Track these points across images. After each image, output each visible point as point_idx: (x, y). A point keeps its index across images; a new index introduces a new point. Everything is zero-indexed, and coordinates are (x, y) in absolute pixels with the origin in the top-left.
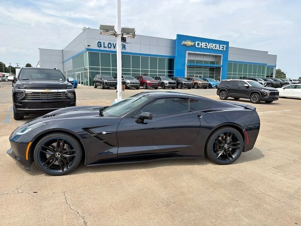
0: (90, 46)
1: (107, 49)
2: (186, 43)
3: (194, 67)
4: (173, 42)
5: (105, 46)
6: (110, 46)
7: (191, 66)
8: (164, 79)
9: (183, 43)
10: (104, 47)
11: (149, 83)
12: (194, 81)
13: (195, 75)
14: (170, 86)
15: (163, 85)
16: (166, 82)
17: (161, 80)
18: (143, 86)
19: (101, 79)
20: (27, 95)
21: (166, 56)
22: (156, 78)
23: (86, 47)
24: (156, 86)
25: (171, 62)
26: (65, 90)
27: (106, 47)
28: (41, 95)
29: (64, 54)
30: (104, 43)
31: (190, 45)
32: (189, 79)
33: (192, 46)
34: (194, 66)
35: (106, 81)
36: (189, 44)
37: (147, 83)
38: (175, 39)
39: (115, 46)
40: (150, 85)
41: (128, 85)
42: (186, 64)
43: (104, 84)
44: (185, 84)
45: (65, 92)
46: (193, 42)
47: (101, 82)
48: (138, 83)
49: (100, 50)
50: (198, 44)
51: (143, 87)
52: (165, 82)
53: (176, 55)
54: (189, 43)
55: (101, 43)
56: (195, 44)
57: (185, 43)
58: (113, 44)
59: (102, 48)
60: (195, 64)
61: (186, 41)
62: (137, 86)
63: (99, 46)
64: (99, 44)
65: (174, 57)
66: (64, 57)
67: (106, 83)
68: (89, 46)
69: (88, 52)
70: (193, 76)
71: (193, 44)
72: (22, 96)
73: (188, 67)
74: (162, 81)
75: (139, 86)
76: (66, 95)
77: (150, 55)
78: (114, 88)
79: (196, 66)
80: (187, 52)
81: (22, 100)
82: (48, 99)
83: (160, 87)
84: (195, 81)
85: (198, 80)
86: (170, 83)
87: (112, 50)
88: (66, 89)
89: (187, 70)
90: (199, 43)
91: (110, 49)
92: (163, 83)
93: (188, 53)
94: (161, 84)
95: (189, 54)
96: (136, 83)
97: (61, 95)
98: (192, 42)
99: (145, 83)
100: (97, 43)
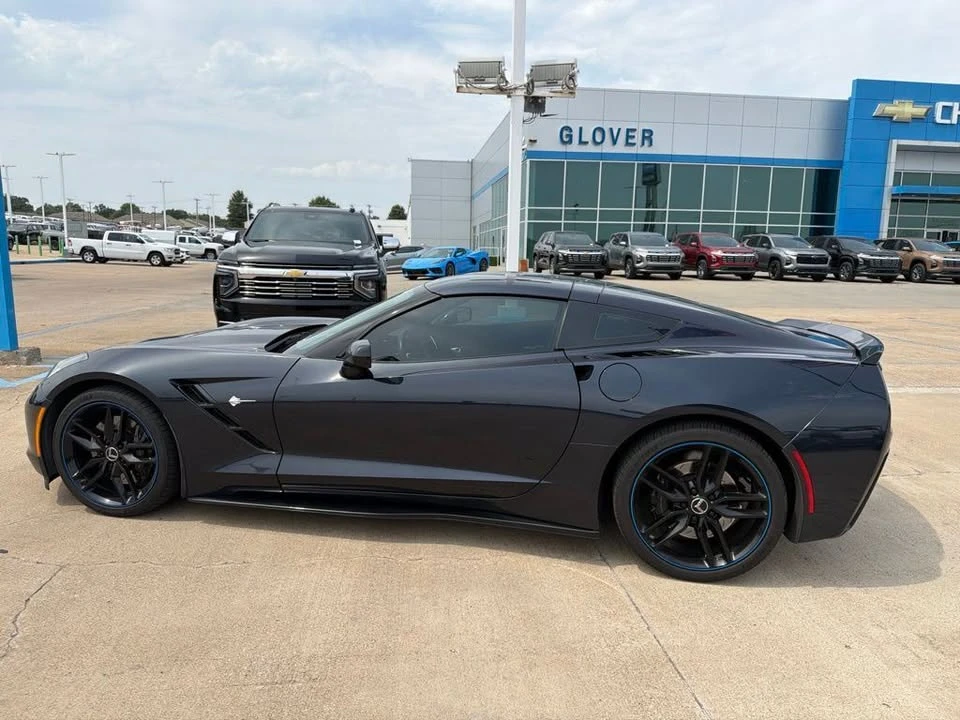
0: (535, 141)
1: (591, 148)
2: (889, 109)
3: (925, 201)
4: (840, 107)
5: (583, 139)
6: (598, 139)
7: (910, 195)
8: (781, 244)
9: (883, 108)
10: (581, 142)
11: (719, 259)
12: (911, 251)
13: (926, 230)
14: (801, 269)
15: (775, 266)
16: (789, 253)
17: (769, 247)
18: (696, 269)
19: (553, 246)
20: (243, 284)
21: (805, 162)
22: (753, 243)
23: (525, 146)
24: (746, 269)
25: (825, 182)
26: (350, 274)
27: (586, 143)
28: (278, 285)
29: (474, 173)
30: (581, 129)
31: (910, 116)
32: (889, 245)
33: (915, 119)
34: (926, 195)
35: (567, 252)
36: (904, 113)
37: (710, 257)
38: (846, 98)
39: (615, 135)
40: (722, 264)
41: (638, 265)
42: (886, 189)
43: (558, 261)
44: (866, 262)
45: (349, 278)
46: (924, 103)
47: (552, 256)
48: (676, 259)
49: (566, 155)
50: (947, 111)
51: (694, 273)
52: (782, 254)
53: (847, 158)
54: (906, 109)
55: (571, 130)
56: (931, 113)
57: (887, 108)
58: (611, 130)
59: (574, 147)
60: (930, 189)
61: (890, 101)
62: (671, 268)
63: (565, 139)
64: (565, 133)
65: (841, 163)
66: (474, 183)
67: (566, 258)
68: (533, 142)
69: (528, 160)
70: (919, 234)
71: (921, 111)
72: (232, 286)
73: (893, 200)
74: (775, 251)
75: (678, 268)
76: (350, 286)
77: (740, 160)
78: (592, 274)
79: (932, 195)
80: (895, 143)
81: (232, 296)
82: (296, 298)
83: (766, 274)
84: (916, 254)
85: (931, 250)
86: (801, 259)
87: (604, 151)
88: (352, 269)
89: (893, 211)
90: (951, 108)
91: (600, 147)
92: (776, 258)
93: (898, 146)
94: (770, 262)
95: (900, 149)
96: (669, 259)
97: (335, 286)
98: (917, 103)
99: (703, 258)
100: (560, 129)
